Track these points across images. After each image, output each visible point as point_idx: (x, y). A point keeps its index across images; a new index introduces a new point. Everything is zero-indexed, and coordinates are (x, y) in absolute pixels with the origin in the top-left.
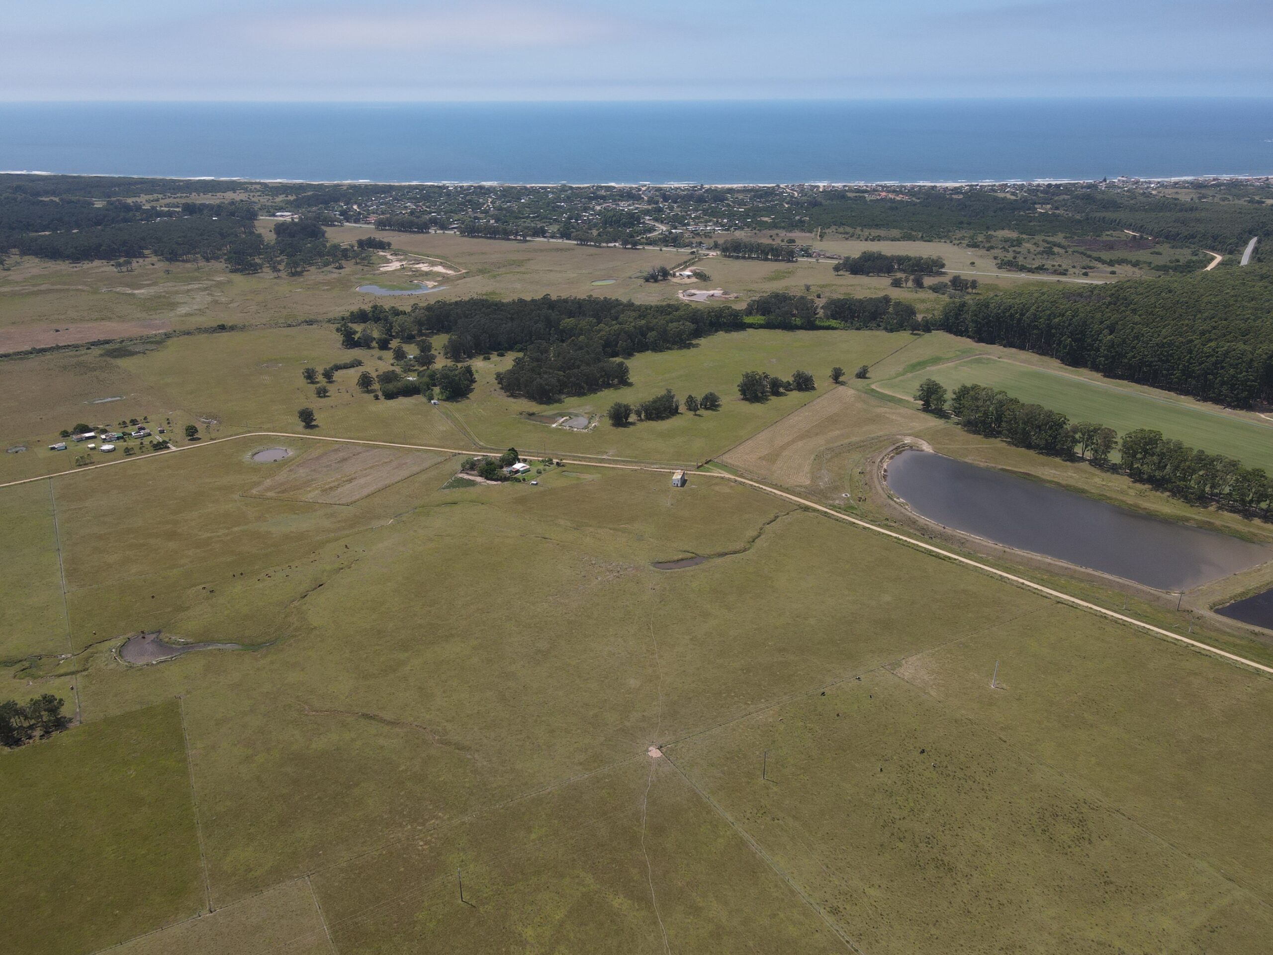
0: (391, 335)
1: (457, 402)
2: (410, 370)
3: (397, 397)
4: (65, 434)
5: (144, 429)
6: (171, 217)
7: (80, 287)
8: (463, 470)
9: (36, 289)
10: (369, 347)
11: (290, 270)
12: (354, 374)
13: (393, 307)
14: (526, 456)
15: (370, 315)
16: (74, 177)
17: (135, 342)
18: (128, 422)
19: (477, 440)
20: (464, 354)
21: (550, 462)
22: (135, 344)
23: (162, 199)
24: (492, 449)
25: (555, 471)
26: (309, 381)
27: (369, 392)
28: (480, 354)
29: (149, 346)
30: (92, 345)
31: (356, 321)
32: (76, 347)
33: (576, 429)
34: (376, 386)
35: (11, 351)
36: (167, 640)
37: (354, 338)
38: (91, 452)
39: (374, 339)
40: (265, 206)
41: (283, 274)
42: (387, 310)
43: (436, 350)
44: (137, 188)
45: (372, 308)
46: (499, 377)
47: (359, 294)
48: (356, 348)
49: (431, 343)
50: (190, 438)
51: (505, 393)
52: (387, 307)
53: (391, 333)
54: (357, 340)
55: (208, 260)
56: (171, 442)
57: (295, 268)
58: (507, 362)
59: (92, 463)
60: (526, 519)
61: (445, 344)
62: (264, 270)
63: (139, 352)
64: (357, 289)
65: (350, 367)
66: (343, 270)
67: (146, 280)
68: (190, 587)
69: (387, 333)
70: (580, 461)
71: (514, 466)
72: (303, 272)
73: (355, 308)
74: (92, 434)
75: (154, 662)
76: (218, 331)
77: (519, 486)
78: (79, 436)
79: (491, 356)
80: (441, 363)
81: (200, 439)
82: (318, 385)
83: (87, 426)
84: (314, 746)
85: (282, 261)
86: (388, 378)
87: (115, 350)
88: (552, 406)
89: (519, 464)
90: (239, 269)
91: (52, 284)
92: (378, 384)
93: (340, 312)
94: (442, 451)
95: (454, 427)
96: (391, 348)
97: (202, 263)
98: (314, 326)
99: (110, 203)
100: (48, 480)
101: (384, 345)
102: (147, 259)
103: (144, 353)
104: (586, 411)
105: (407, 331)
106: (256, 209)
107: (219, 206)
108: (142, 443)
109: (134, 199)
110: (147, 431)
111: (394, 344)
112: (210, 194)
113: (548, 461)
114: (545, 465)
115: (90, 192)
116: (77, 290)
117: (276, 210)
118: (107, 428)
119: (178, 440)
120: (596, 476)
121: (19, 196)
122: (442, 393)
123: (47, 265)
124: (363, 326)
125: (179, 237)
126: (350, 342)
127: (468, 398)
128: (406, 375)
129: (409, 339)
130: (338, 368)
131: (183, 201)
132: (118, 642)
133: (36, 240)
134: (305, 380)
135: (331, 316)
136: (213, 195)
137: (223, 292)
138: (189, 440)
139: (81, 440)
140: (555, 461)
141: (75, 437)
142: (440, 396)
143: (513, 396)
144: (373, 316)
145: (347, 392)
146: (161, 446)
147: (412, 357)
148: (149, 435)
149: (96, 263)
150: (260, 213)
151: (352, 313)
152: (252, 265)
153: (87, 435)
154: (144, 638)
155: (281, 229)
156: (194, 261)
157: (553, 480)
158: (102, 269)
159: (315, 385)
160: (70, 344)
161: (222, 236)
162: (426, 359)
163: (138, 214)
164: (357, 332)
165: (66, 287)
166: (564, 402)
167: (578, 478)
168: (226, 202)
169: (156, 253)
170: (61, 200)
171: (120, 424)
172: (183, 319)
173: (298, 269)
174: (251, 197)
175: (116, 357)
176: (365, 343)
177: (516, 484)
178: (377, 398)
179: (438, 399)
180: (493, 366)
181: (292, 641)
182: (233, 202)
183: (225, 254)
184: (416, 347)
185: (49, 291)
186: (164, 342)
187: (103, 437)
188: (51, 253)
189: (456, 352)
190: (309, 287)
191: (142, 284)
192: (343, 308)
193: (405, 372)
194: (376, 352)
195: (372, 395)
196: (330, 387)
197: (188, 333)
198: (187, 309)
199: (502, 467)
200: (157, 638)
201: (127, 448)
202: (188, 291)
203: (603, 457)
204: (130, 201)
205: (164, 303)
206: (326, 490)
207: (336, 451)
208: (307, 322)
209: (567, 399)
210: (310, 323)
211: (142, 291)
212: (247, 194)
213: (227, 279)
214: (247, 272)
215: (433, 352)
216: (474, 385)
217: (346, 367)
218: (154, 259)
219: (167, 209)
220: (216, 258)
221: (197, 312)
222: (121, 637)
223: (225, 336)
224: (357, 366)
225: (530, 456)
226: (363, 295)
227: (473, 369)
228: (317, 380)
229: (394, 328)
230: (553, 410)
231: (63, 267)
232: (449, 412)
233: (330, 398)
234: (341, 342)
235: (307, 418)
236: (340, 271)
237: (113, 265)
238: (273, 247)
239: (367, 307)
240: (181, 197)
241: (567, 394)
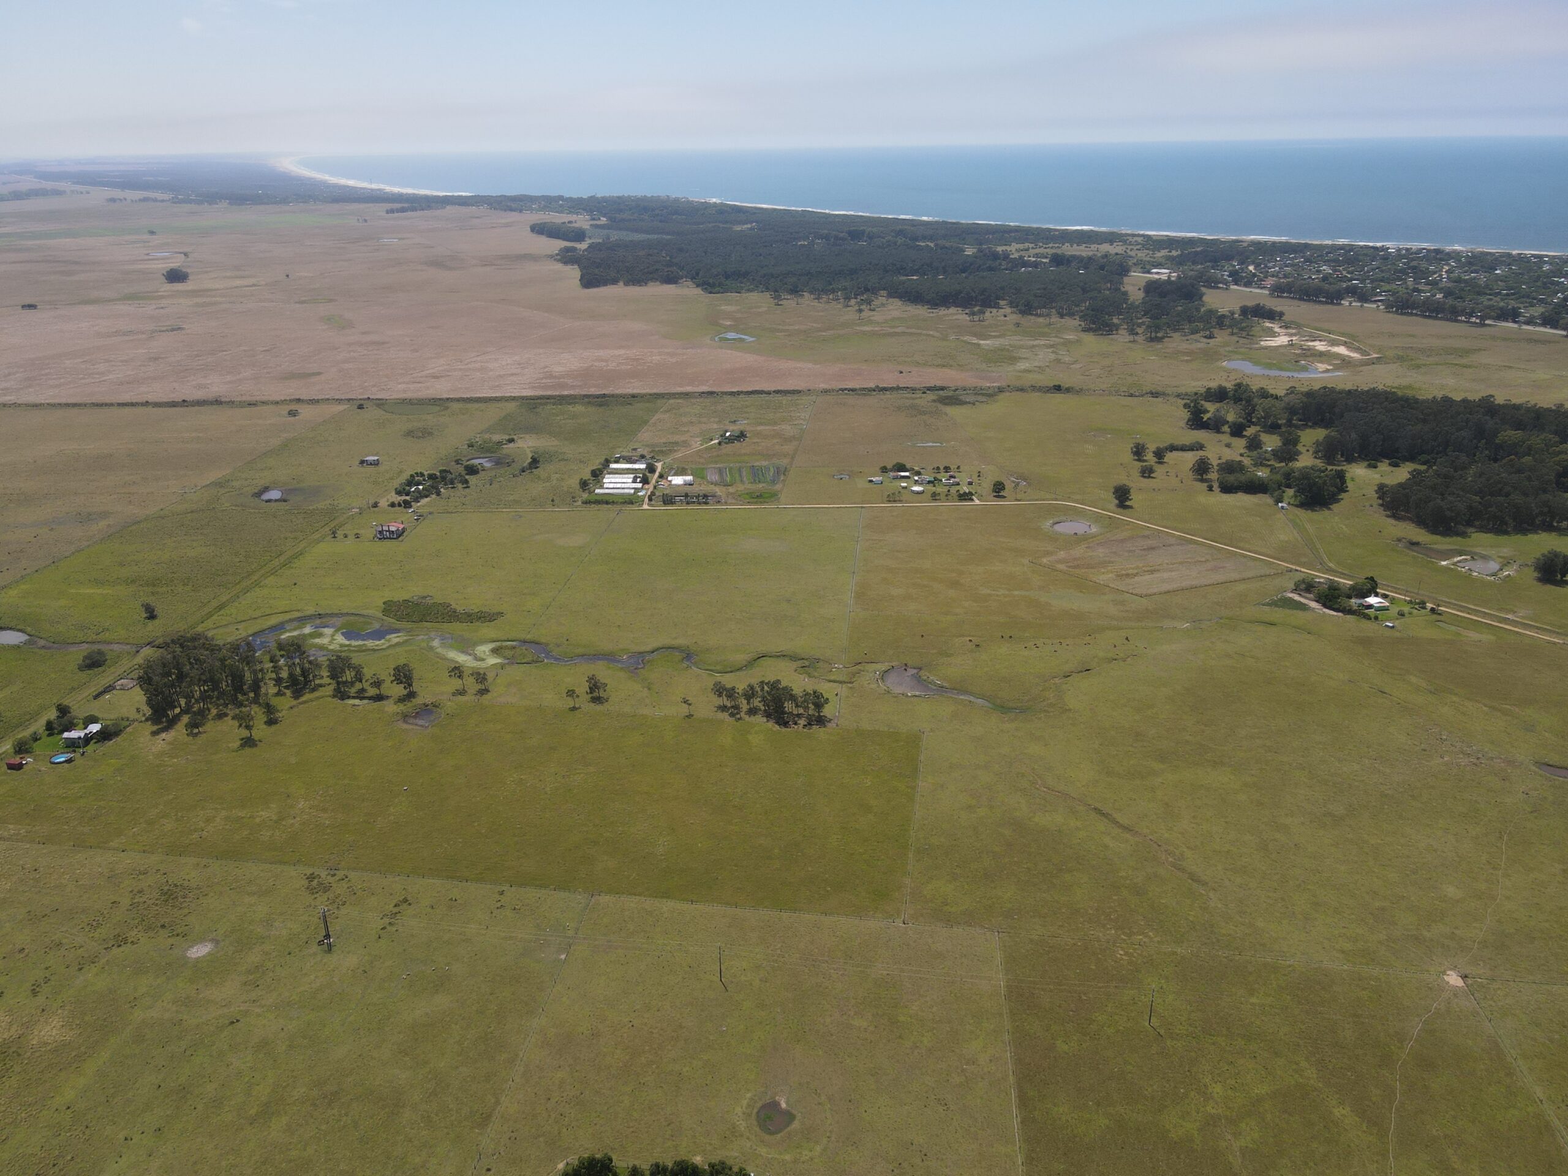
0: (1250, 421)
1: (1313, 510)
2: (1262, 464)
3: (1236, 493)
4: (884, 470)
5: (954, 477)
6: (1036, 267)
7: (931, 333)
8: (1295, 590)
9: (892, 330)
10: (1218, 431)
11: (1149, 334)
12: (1190, 458)
13: (1262, 388)
14: (1388, 591)
15: (1231, 394)
16: (954, 223)
17: (969, 392)
18: (942, 468)
19: (1326, 559)
20: (1342, 457)
21: (1422, 605)
22: (967, 394)
23: (1033, 248)
24: (1343, 574)
25: (1427, 618)
26: (1136, 458)
27: (1202, 480)
28: (1364, 460)
29: (980, 398)
30: (928, 390)
31: (1211, 399)
32: (914, 390)
33: (1476, 574)
34: (1213, 476)
35: (858, 387)
36: (925, 678)
37: (1203, 418)
38: (902, 491)
39: (1228, 422)
40: (1141, 261)
41: (1140, 339)
42: (1254, 390)
43: (1304, 446)
44: (1011, 236)
45: (1235, 386)
46: (1382, 490)
47: (1225, 370)
48: (1203, 431)
49: (1300, 436)
50: (995, 494)
51: (1385, 511)
52: (1254, 388)
53: (1251, 418)
54: (1206, 421)
55: (1062, 316)
56: (976, 495)
57: (1156, 332)
58: (1399, 475)
59: (900, 501)
60: (1363, 664)
61: (1317, 440)
62: (1120, 332)
63: (969, 403)
64: (1224, 364)
65: (1188, 450)
66: (1214, 340)
67: (994, 331)
68: (960, 636)
69: (1246, 418)
70: (1469, 613)
71: (1367, 599)
72: (1163, 338)
73: (1214, 385)
74: (907, 474)
75: (909, 694)
76: (1052, 391)
77: (1365, 624)
78: (895, 474)
79: (1379, 464)
80: (1305, 461)
81: (1005, 497)
82: (1145, 464)
83: (904, 465)
84: (1036, 819)
85: (1143, 323)
86: (1229, 468)
87: (947, 397)
88: (1448, 539)
89: (1375, 598)
90: (1093, 328)
91: (908, 328)
92: (1216, 473)
93: (1194, 387)
94: (1274, 563)
95: (1299, 539)
96: (1245, 436)
97: (1055, 319)
98: (1160, 399)
99: (980, 250)
100: (860, 509)
101: (1237, 431)
102: (1000, 310)
103: (974, 404)
104: (1501, 555)
105: (1272, 418)
106: (1130, 263)
107: (1090, 258)
108: (949, 491)
109: (1004, 248)
110: (957, 480)
111: (1250, 431)
112: (1084, 245)
113: (1419, 604)
114: (1413, 608)
115: (964, 239)
116: (929, 335)
117: (1153, 266)
118: (921, 470)
119: (984, 495)
120: (1486, 637)
121: (900, 241)
122: (1296, 496)
123: (909, 308)
124: (1218, 405)
125: (1039, 289)
126: (1197, 421)
127: (1329, 509)
128: (1255, 469)
129: (1273, 428)
130: (1173, 448)
131: (1054, 251)
132: (884, 667)
133: (904, 283)
134: (1132, 456)
135: (1182, 390)
136: (1087, 247)
137: (1068, 351)
138: (994, 496)
139: (896, 478)
140: (1429, 605)
141: (892, 474)
142: (1293, 499)
143: (1394, 516)
144: (1234, 395)
145: (1177, 476)
146: (966, 497)
147: (1270, 449)
148: (958, 484)
149: (952, 310)
150: (1133, 269)
151: (1209, 389)
152: (1108, 325)
153: (903, 474)
154: (906, 670)
155: (1152, 288)
156: (1047, 315)
157: (1419, 626)
158: (955, 317)
159: (1142, 464)
160: (909, 386)
161: (1084, 291)
162: (1288, 453)
163: (1004, 263)
164: (1208, 412)
165: (919, 331)
166: (1470, 537)
167: (1460, 634)
168: (1099, 255)
169: (1011, 304)
170: (936, 245)
171: (934, 469)
172: (1020, 374)
173: (1159, 335)
174: (1128, 251)
175: (946, 404)
176: (1215, 425)
177: (1364, 621)
178: (1210, 489)
179: (1289, 504)
180: (1377, 476)
181: (1042, 715)
182: (1106, 256)
183: (1082, 311)
184: (1279, 438)
185: (904, 333)
186: (995, 395)
187: (916, 478)
188: (913, 297)
189: (1329, 451)
190: (1166, 355)
191: (990, 335)
192: (1200, 383)
193: (1255, 465)
194: (1226, 438)
195: (1206, 484)
196: (1157, 467)
197: (1022, 390)
198: (1027, 365)
199: (1350, 597)
200: (917, 674)
201: (934, 492)
202: (1034, 346)
203: (1507, 617)
204: (1000, 249)
205: (1007, 357)
206: (1122, 575)
207: (1148, 537)
208: (1152, 394)
209: (1476, 534)
210: (1155, 394)
211: (988, 342)
212: (1124, 248)
213: (1076, 338)
214: (1101, 332)
215: (1300, 447)
216: (1343, 495)
217: (1183, 449)
218: (1008, 310)
219: (1034, 259)
220: (1071, 315)
221: (1036, 369)
222: (887, 664)
223: (1058, 397)
224: (1197, 450)
225: (1396, 593)
226: (1229, 372)
227: (1348, 476)
228: (1145, 458)
229: (1256, 413)
230: (1449, 544)
231: (921, 311)
232: (1298, 521)
233: (1154, 480)
234: (1186, 421)
235: (1122, 496)
236: (1209, 341)
237: (966, 314)
238: (1138, 307)
239: (1229, 385)
240: (1052, 248)
241: (1477, 528)
